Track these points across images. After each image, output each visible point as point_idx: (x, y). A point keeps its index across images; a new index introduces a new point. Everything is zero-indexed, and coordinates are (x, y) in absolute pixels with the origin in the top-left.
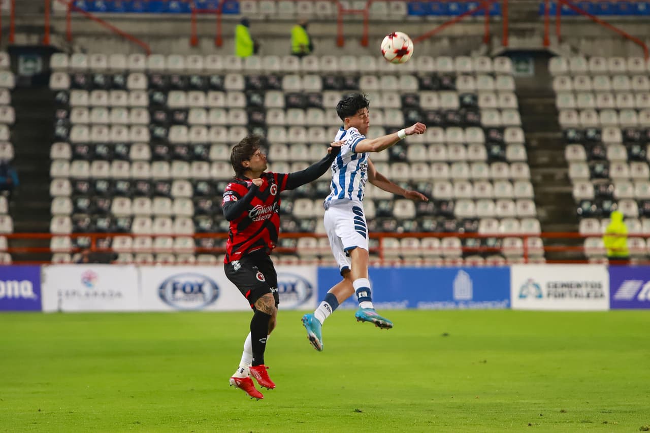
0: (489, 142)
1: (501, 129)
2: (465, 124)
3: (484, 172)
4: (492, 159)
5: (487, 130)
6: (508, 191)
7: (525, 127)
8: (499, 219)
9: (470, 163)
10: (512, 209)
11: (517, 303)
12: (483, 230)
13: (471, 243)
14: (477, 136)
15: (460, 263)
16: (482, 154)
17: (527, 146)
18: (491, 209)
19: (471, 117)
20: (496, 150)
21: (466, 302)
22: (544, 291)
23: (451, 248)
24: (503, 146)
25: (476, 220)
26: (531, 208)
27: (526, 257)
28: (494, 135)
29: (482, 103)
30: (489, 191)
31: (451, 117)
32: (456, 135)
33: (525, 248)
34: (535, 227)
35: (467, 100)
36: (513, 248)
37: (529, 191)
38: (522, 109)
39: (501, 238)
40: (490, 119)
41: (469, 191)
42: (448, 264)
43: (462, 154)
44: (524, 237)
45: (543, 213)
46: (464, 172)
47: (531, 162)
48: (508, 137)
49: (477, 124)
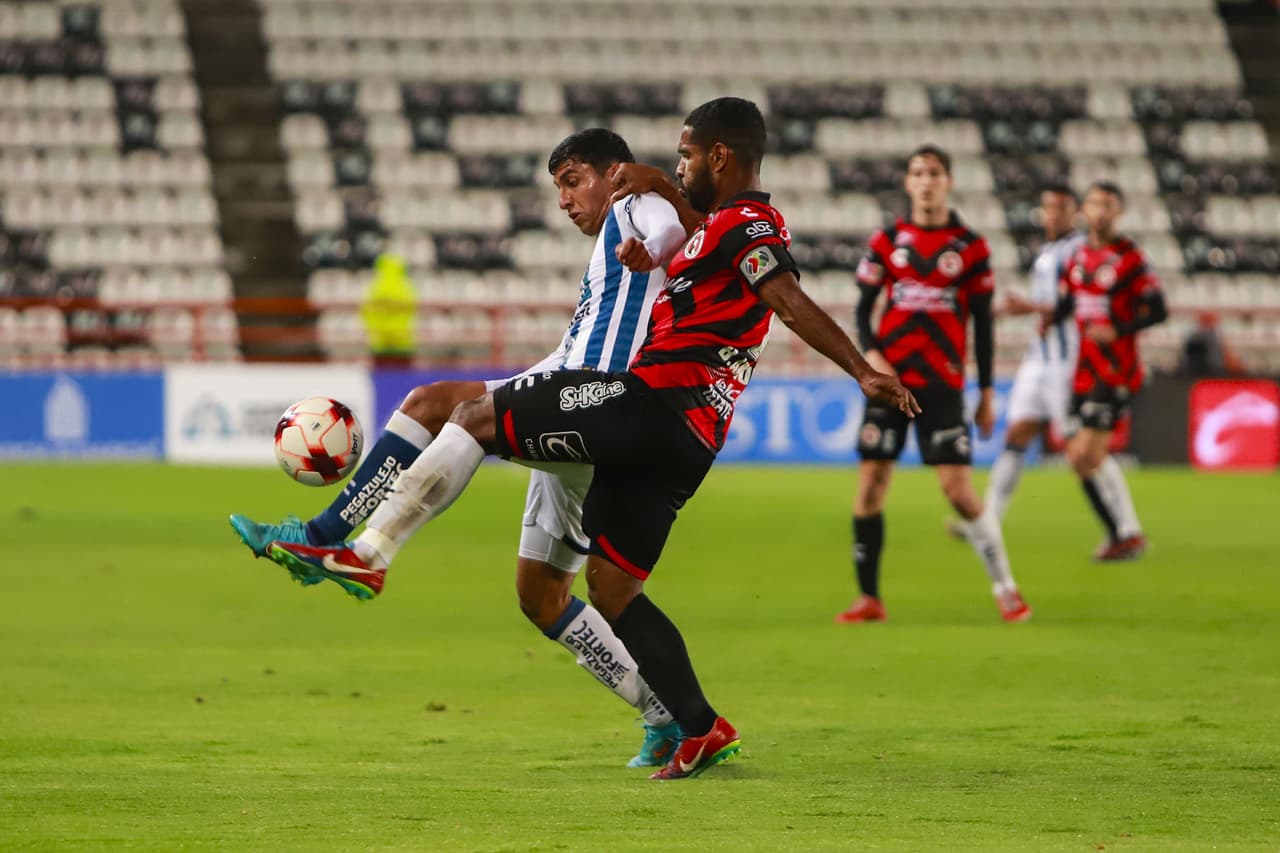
0: (124, 111)
1: (149, 83)
2: (72, 71)
3: (112, 171)
4: (129, 146)
5: (120, 85)
6: (160, 211)
7: (201, 77)
8: (143, 271)
9: (83, 153)
10: (170, 250)
11: (180, 448)
12: (110, 293)
13: (85, 322)
14: (97, 96)
15: (59, 363)
16: (109, 134)
17: (206, 117)
18: (125, 250)
19: (86, 56)
20: (137, 125)
21: (72, 445)
22: (236, 418)
23: (41, 329)
24: (153, 117)
25: (94, 273)
26: (211, 249)
27: (200, 351)
28: (135, 94)
29: (109, 26)
30: (122, 212)
31: (45, 57)
32: (53, 93)
33: (197, 331)
34: (219, 289)
35: (79, 20)
36: (171, 330)
37: (204, 211)
38: (194, 41)
39: (146, 311)
40: (125, 61)
41: (81, 212)
42: (36, 364)
43: (67, 134)
44: (195, 310)
45: (238, 258)
46: (69, 172)
47: (212, 152)
48: (163, 98)
49: (97, 71)
